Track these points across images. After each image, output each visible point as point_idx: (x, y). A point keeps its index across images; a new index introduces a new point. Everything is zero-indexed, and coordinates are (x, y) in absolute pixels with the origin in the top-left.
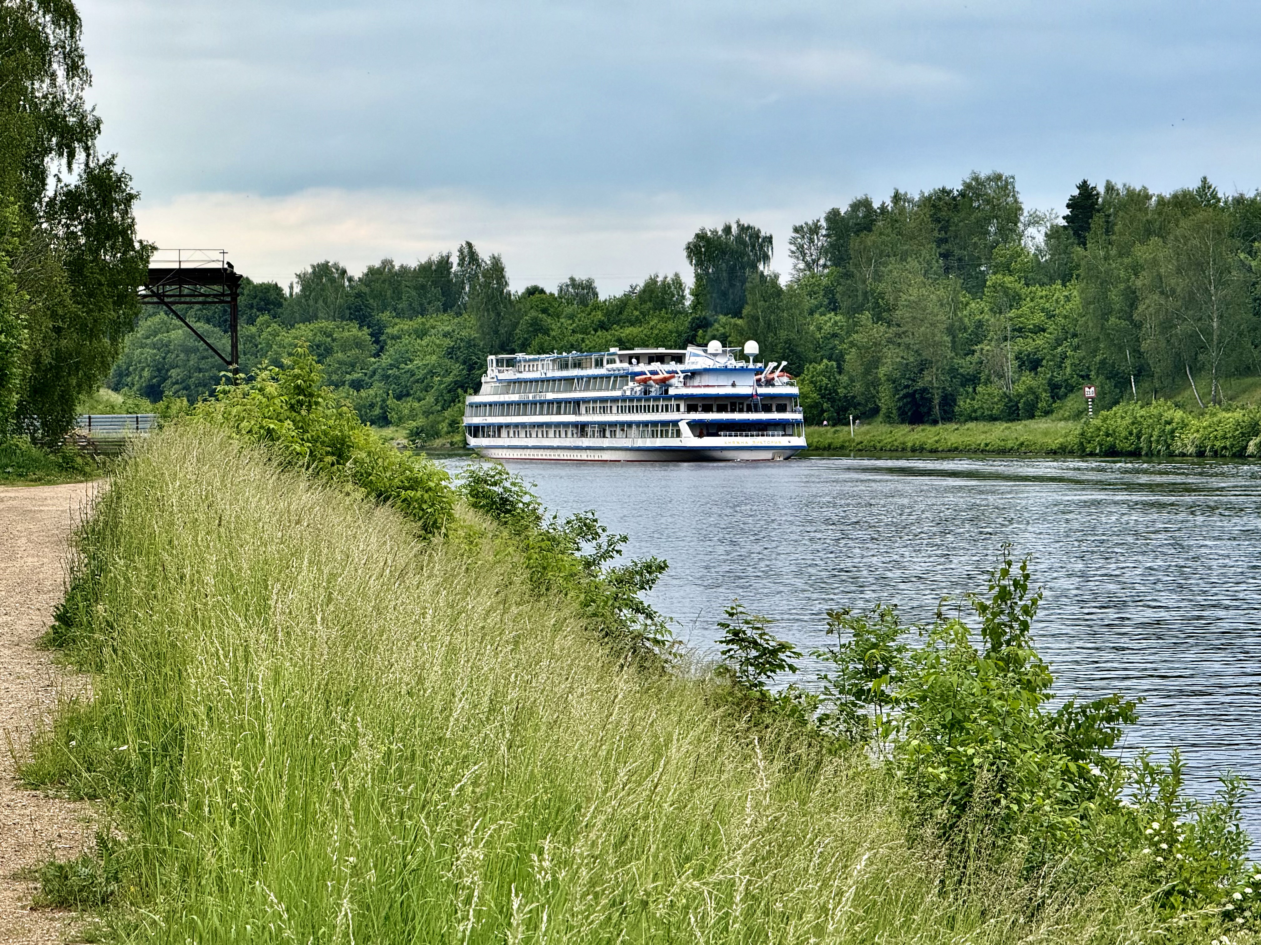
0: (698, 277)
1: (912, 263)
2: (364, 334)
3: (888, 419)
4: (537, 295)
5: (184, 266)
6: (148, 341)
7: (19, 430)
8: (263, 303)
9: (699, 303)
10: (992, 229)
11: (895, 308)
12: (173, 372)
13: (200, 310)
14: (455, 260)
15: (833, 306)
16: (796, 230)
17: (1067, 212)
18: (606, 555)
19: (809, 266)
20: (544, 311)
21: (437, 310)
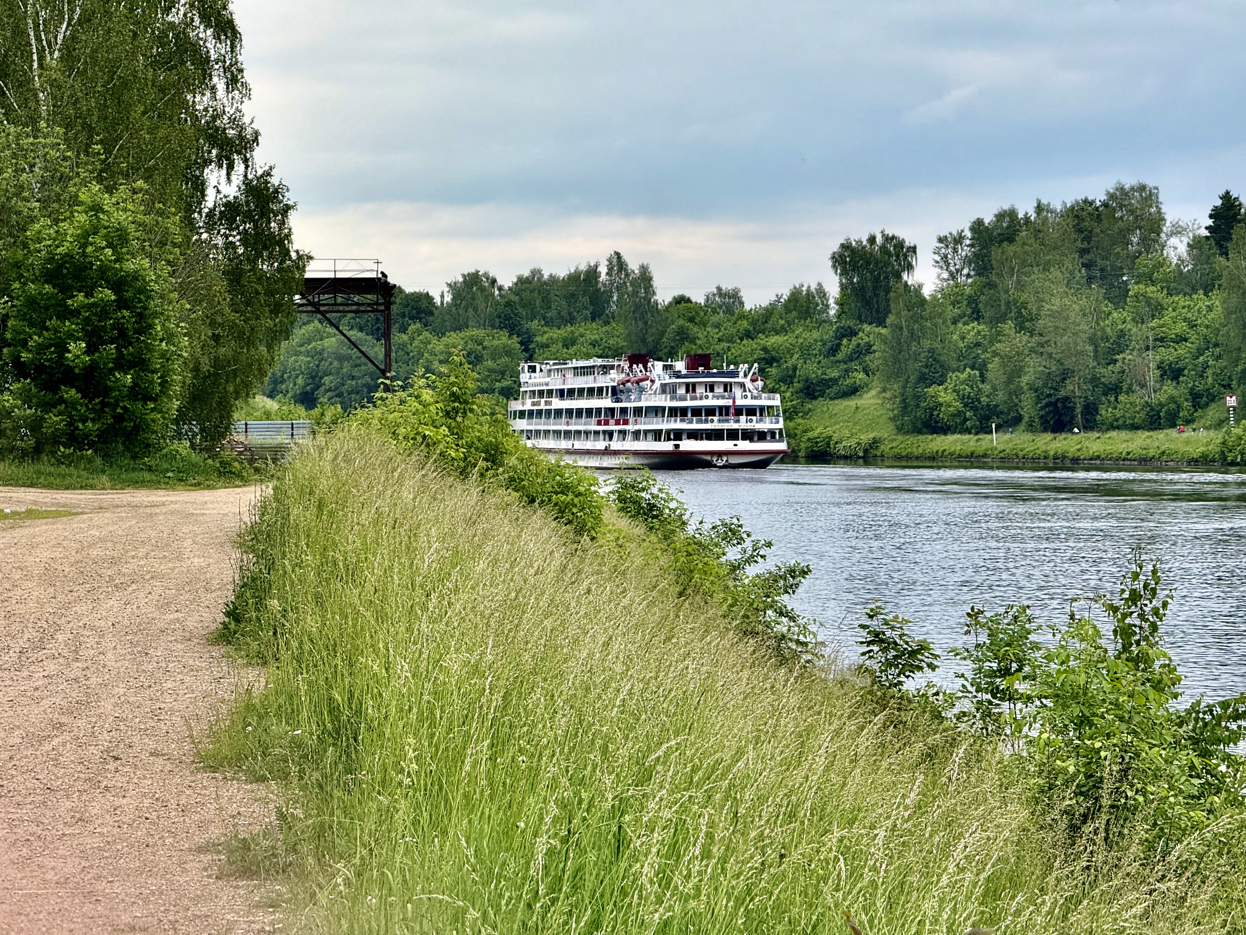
0: (843, 287)
1: (1055, 273)
2: (514, 342)
3: (1031, 428)
4: (683, 304)
5: (339, 275)
6: (302, 349)
7: (179, 436)
8: (414, 311)
9: (843, 312)
10: (1135, 240)
11: (1038, 317)
12: (327, 380)
13: (353, 318)
14: (603, 270)
15: (977, 316)
16: (940, 240)
17: (1210, 222)
18: (750, 560)
19: (952, 276)
20: (691, 320)
21: (586, 319)
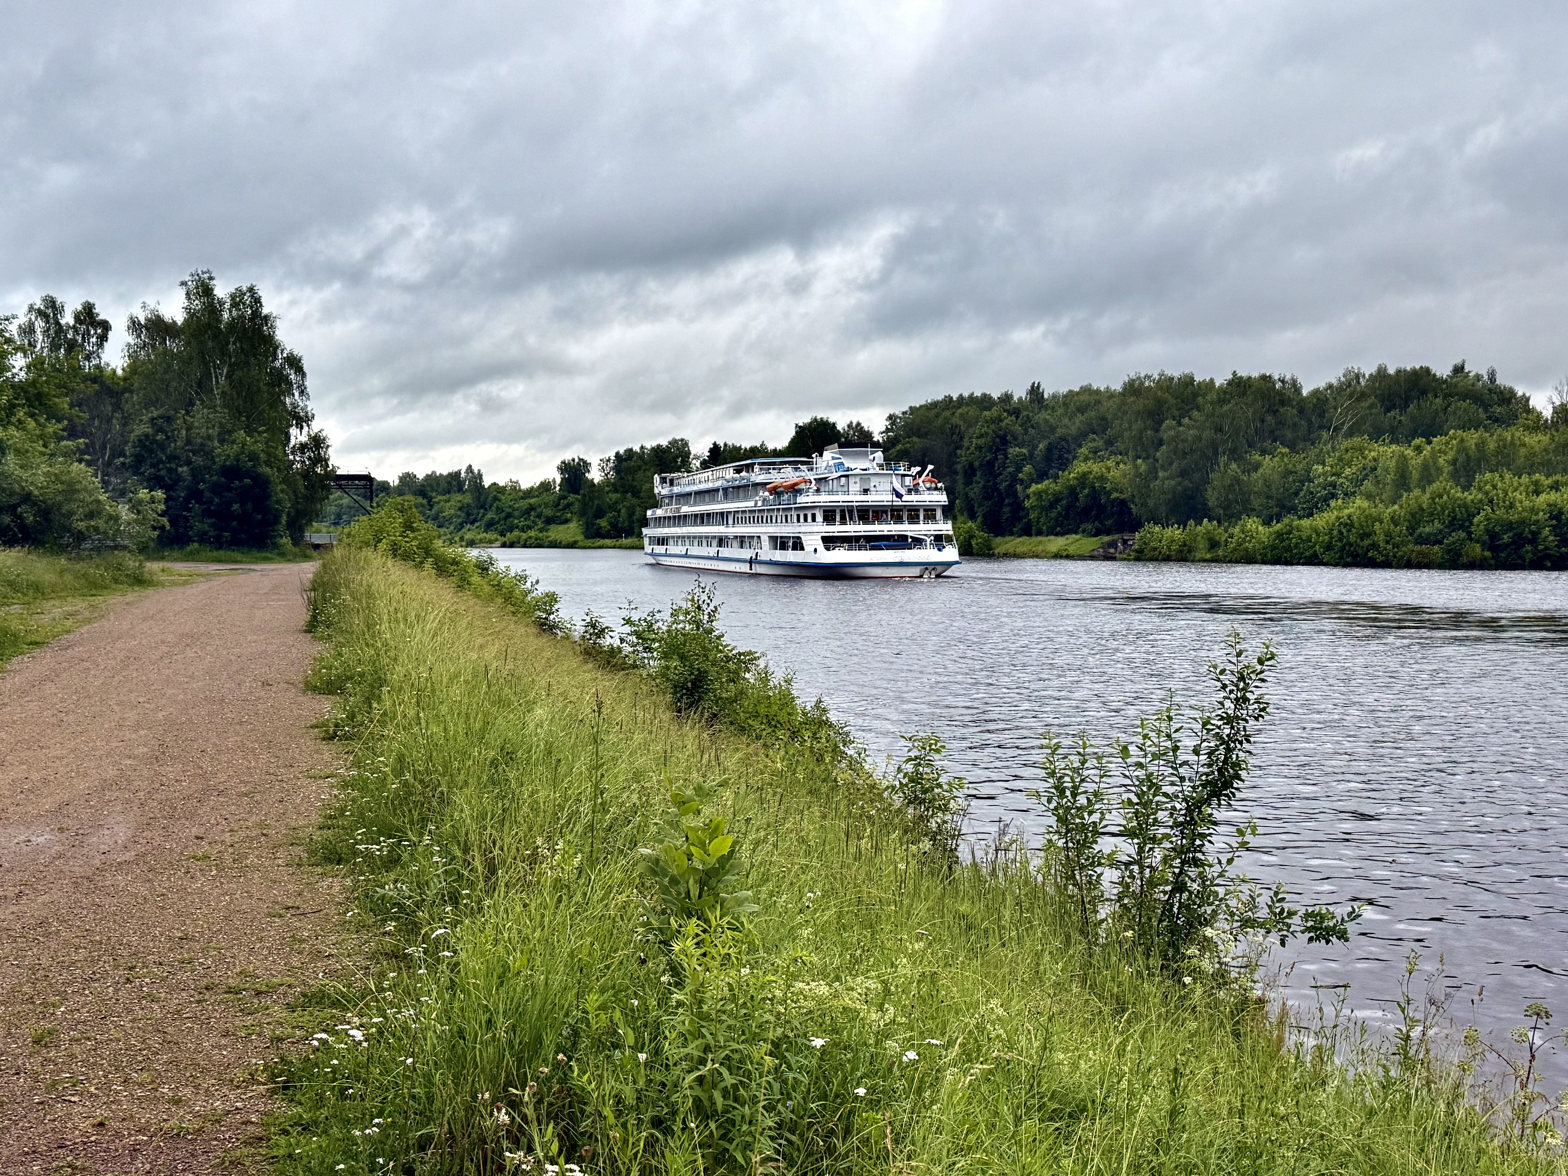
0: (562, 479)
2: (425, 501)
4: (496, 486)
5: (350, 473)
9: (562, 489)
10: (679, 459)
14: (463, 472)
15: (616, 491)
16: (602, 461)
17: (708, 453)
19: (606, 475)
20: (499, 493)
21: (455, 492)
